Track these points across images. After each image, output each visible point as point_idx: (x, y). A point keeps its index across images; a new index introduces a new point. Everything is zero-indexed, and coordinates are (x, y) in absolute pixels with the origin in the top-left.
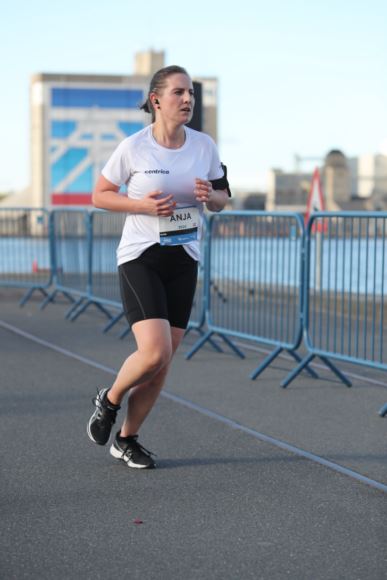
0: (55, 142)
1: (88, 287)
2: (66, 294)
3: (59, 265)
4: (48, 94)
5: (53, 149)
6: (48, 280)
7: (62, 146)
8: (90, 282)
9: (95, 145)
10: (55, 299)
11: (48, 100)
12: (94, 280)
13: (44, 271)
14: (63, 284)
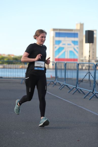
0: (56, 46)
1: (65, 82)
2: (59, 83)
3: (57, 76)
4: (55, 34)
5: (56, 47)
6: (55, 79)
7: (58, 47)
8: (65, 80)
9: (66, 46)
10: (56, 84)
11: (55, 35)
12: (66, 80)
13: (54, 77)
14: (58, 81)
